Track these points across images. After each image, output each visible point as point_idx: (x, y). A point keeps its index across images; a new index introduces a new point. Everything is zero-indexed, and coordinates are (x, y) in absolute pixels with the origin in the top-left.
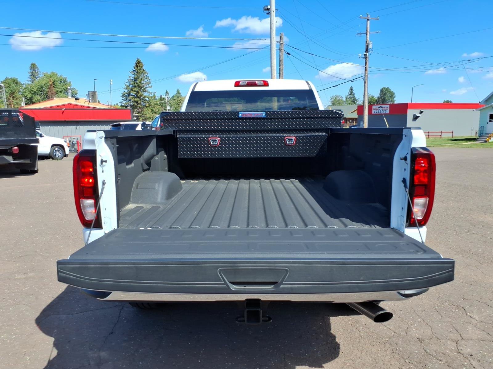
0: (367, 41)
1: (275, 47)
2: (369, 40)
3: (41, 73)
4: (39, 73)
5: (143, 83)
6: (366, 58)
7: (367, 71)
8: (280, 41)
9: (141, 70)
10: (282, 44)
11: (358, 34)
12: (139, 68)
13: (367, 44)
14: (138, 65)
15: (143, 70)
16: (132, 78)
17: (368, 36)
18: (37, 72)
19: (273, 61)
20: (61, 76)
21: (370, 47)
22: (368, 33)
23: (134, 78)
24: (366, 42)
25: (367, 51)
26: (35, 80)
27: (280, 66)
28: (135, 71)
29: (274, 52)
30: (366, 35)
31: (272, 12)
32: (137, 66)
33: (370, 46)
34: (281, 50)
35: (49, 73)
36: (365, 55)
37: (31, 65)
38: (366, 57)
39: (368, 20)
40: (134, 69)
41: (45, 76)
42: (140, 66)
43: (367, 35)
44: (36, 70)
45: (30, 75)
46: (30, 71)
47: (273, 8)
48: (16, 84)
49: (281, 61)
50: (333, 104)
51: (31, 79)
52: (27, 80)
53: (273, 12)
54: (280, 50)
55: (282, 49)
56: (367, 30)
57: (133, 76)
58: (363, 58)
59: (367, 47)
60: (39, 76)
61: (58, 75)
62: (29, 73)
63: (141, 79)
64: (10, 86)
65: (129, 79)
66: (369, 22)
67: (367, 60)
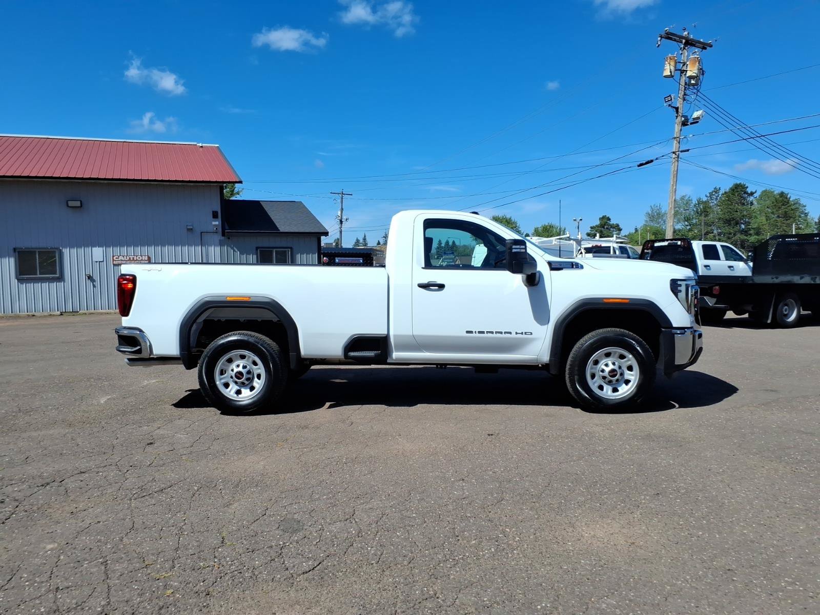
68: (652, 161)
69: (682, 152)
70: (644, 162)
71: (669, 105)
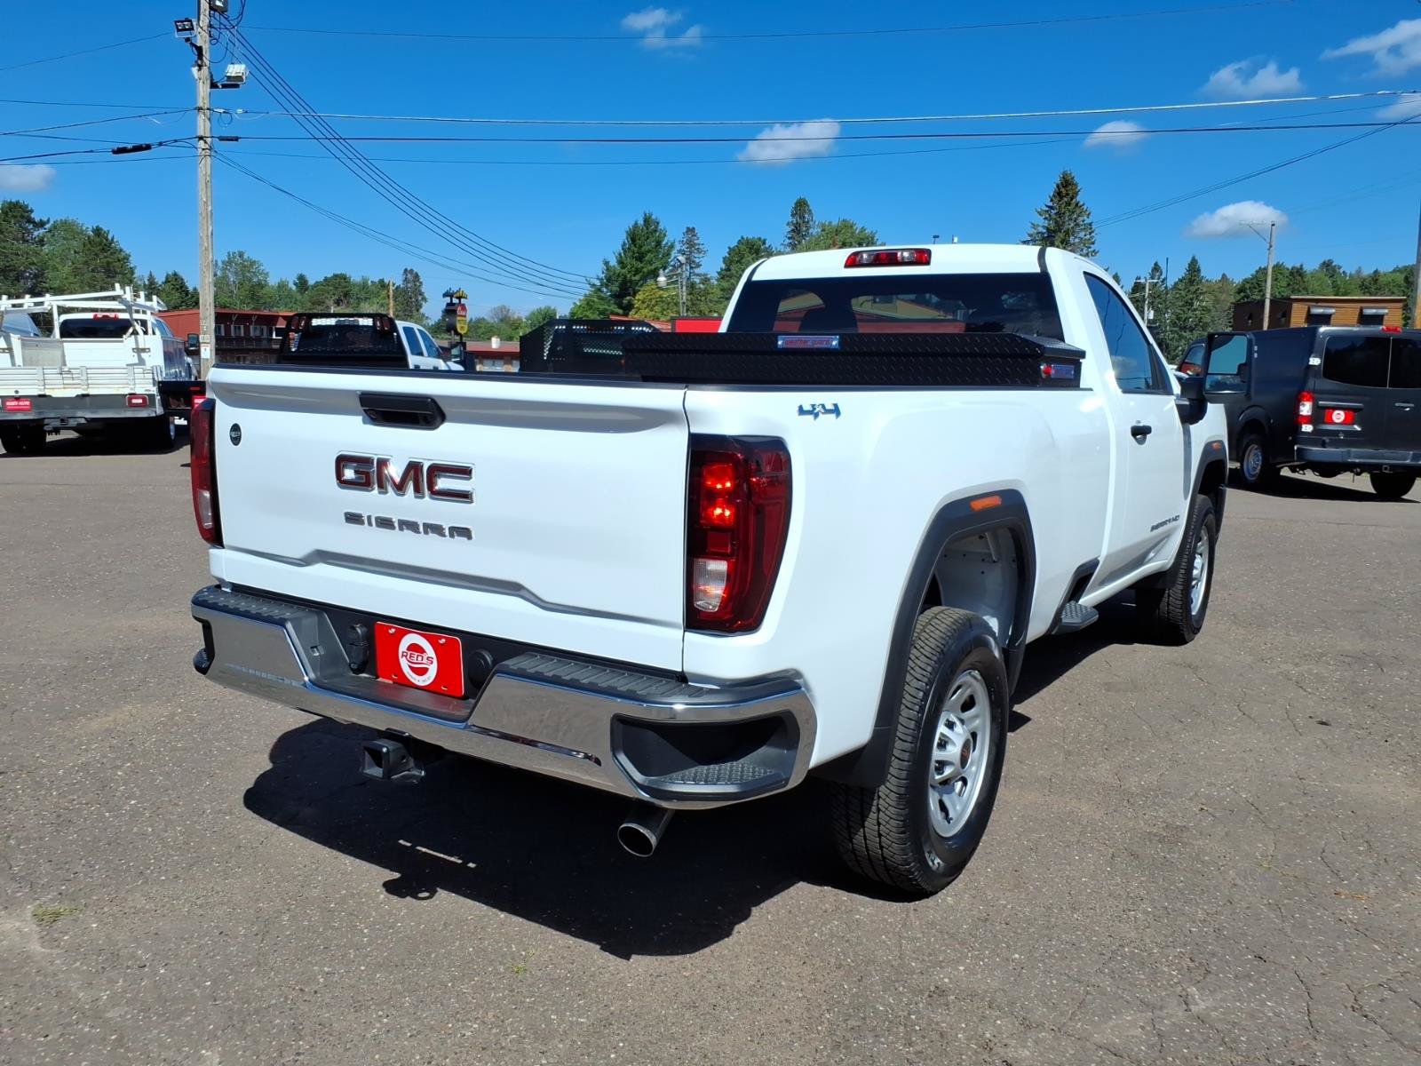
3: (817, 223)
4: (811, 223)
5: (1072, 242)
9: (1070, 205)
12: (1066, 199)
14: (1063, 190)
15: (1077, 204)
16: (1041, 229)
18: (808, 222)
20: (863, 229)
23: (1048, 229)
26: (799, 242)
28: (1051, 208)
32: (1059, 193)
35: (835, 223)
37: (796, 204)
40: (1051, 204)
41: (823, 230)
42: (1067, 194)
44: (806, 216)
45: (790, 229)
46: (790, 219)
48: (754, 255)
51: (790, 241)
52: (782, 244)
57: (1046, 223)
60: (811, 231)
61: (855, 228)
62: (788, 224)
63: (1067, 233)
64: (742, 259)
65: (1033, 231)
68: (148, 147)
69: (222, 139)
70: (130, 146)
71: (188, 40)
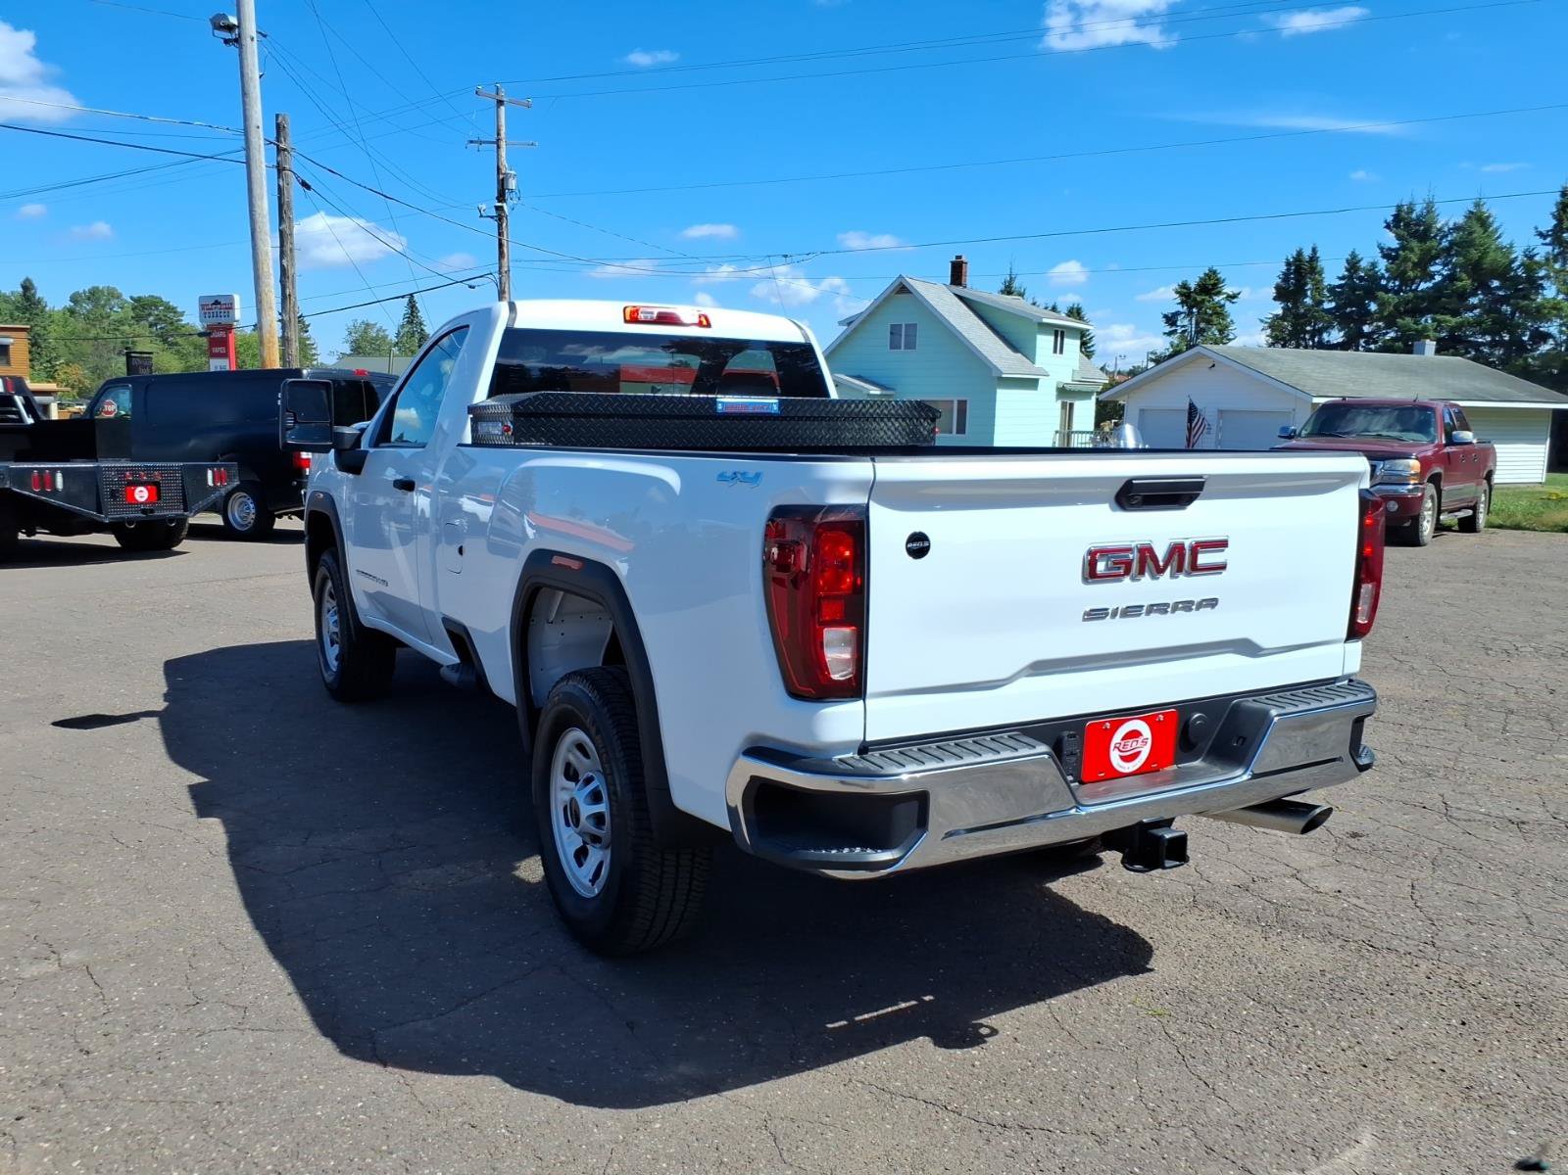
0: (501, 167)
1: (263, 160)
2: (505, 163)
6: (500, 219)
7: (506, 259)
8: (278, 139)
10: (285, 150)
11: (472, 142)
13: (501, 177)
17: (503, 153)
19: (257, 202)
21: (510, 187)
22: (503, 144)
24: (498, 169)
25: (501, 197)
27: (280, 225)
29: (261, 174)
30: (495, 150)
31: (249, 40)
33: (512, 184)
34: (284, 169)
36: (499, 209)
38: (500, 216)
39: (500, 103)
43: (498, 147)
47: (251, 28)
49: (285, 207)
50: (357, 349)
53: (252, 39)
54: (280, 169)
55: (287, 166)
56: (498, 134)
58: (492, 217)
59: (503, 184)
66: (503, 108)
67: (504, 225)
